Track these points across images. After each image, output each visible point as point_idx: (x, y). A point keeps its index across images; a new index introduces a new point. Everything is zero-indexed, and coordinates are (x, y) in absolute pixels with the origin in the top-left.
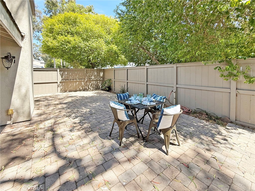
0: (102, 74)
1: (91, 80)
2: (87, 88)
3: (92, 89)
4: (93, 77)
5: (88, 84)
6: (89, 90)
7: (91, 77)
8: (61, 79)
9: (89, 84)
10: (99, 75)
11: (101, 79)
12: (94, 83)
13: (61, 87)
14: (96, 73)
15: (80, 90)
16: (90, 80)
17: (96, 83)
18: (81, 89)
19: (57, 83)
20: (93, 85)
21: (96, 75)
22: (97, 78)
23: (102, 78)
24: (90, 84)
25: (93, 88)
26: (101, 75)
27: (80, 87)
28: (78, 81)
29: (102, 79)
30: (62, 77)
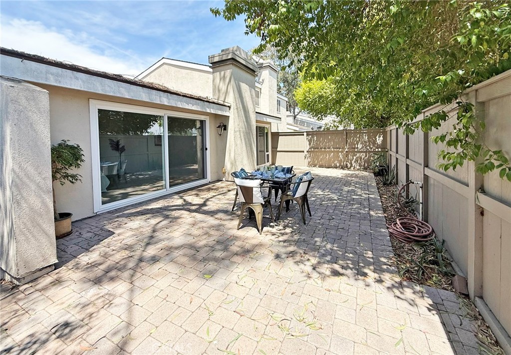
0: (381, 138)
1: (356, 150)
2: (349, 165)
3: (358, 167)
4: (360, 146)
5: (350, 157)
6: (352, 168)
7: (356, 146)
8: (309, 147)
9: (352, 158)
10: (374, 143)
11: (377, 150)
12: (363, 157)
13: (309, 160)
14: (367, 137)
15: (336, 167)
16: (353, 151)
17: (366, 156)
18: (338, 165)
19: (303, 152)
20: (361, 160)
21: (365, 142)
22: (368, 148)
23: (381, 148)
24: (355, 158)
25: (360, 166)
26: (378, 142)
27: (336, 162)
28: (332, 152)
29: (380, 150)
30: (310, 144)
